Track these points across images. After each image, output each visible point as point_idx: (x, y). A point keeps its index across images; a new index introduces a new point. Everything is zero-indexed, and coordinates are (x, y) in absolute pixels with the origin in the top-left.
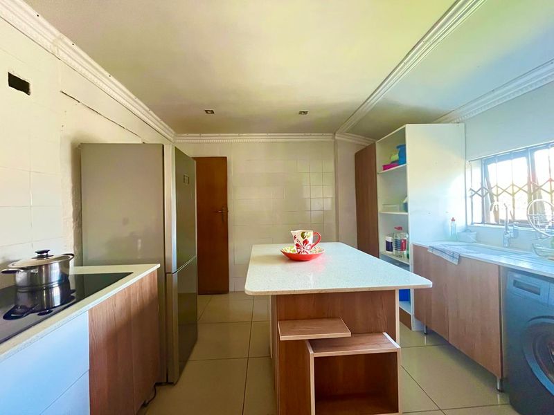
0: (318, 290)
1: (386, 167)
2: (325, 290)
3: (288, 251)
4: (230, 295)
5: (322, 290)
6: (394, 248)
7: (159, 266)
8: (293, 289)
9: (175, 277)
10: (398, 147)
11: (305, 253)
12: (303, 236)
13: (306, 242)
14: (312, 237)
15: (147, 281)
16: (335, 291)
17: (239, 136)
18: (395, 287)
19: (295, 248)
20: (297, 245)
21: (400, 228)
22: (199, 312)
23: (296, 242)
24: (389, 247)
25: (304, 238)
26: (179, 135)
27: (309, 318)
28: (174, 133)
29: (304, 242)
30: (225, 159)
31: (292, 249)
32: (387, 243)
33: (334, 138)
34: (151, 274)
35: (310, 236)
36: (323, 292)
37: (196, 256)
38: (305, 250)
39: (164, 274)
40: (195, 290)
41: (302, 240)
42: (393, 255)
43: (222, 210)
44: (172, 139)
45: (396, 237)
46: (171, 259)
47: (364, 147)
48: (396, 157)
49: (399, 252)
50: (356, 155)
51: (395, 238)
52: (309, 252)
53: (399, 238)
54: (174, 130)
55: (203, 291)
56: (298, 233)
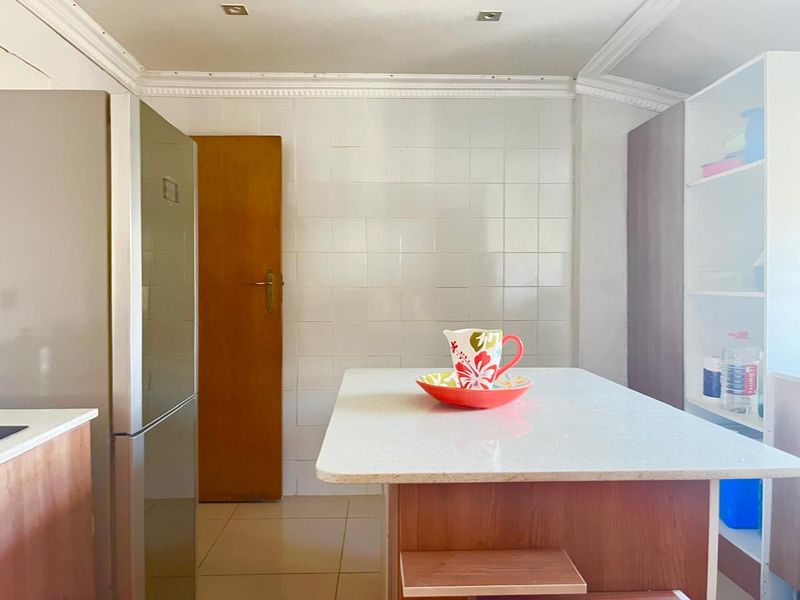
0: (504, 475)
1: (708, 169)
2: (523, 474)
3: (436, 383)
4: (285, 507)
5: (515, 476)
6: (724, 388)
7: (94, 413)
8: (441, 471)
9: (138, 444)
10: (744, 114)
11: (482, 389)
12: (474, 341)
13: (481, 359)
14: (499, 345)
15: (63, 452)
16: (548, 479)
17: (315, 80)
18: (708, 473)
19: (455, 374)
20: (460, 367)
21: (743, 335)
22: (201, 548)
23: (456, 360)
24: (711, 386)
25: (477, 349)
26: (153, 73)
27: (482, 547)
28: (138, 66)
29: (477, 360)
30: (276, 141)
31: (448, 380)
32: (708, 374)
33: (572, 89)
34: (74, 432)
35: (494, 344)
36: (519, 480)
37: (195, 396)
38: (480, 380)
39: (108, 436)
40: (190, 488)
41: (472, 354)
42: (721, 406)
43: (266, 279)
44: (134, 85)
45: (732, 358)
46: (126, 399)
47: (654, 115)
48: (738, 142)
49: (738, 398)
50: (631, 135)
51: (728, 361)
52: (490, 386)
53: (738, 363)
54: (140, 61)
55: (212, 492)
56: (462, 336)
